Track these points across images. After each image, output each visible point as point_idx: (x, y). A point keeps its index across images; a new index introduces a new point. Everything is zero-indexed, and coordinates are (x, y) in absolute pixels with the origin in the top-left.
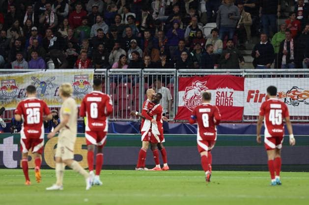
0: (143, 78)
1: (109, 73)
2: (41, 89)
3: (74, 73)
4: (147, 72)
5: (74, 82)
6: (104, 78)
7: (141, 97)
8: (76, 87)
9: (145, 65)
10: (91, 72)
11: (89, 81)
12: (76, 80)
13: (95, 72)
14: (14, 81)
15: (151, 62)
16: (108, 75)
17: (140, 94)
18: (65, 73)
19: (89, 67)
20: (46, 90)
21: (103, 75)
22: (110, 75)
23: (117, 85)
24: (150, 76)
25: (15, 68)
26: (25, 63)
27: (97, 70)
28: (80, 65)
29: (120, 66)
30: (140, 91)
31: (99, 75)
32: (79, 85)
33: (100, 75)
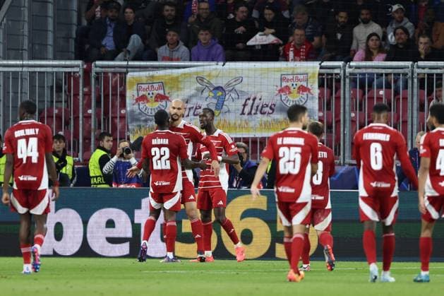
0: (415, 80)
1: (348, 70)
2: (215, 101)
3: (280, 70)
4: (424, 68)
5: (279, 88)
6: (338, 81)
7: (412, 117)
8: (283, 98)
9: (419, 54)
10: (313, 67)
11: (309, 87)
12: (284, 84)
13: (321, 68)
14: (162, 85)
15: (433, 48)
16: (347, 74)
17: (409, 112)
18: (262, 69)
19: (308, 58)
20: (225, 103)
21: (336, 74)
22: (351, 74)
23: (364, 94)
24: (430, 75)
25: (164, 59)
26: (183, 49)
27: (325, 64)
28: (291, 54)
29: (369, 57)
30: (410, 105)
31: (328, 74)
32: (290, 93)
33: (332, 74)
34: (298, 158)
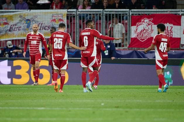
0: (104, 16)
1: (78, 13)
2: (27, 25)
3: (51, 13)
4: (107, 12)
5: (51, 20)
6: (74, 17)
7: (103, 30)
8: (53, 23)
10: (64, 11)
11: (63, 19)
12: (53, 18)
13: (68, 12)
15: (109, 4)
16: (78, 14)
17: (102, 29)
18: (45, 12)
20: (31, 25)
21: (74, 14)
22: (79, 14)
24: (110, 14)
26: (12, 5)
28: (54, 7)
30: (102, 26)
31: (70, 14)
32: (56, 21)
33: (72, 14)
34: (61, 42)
